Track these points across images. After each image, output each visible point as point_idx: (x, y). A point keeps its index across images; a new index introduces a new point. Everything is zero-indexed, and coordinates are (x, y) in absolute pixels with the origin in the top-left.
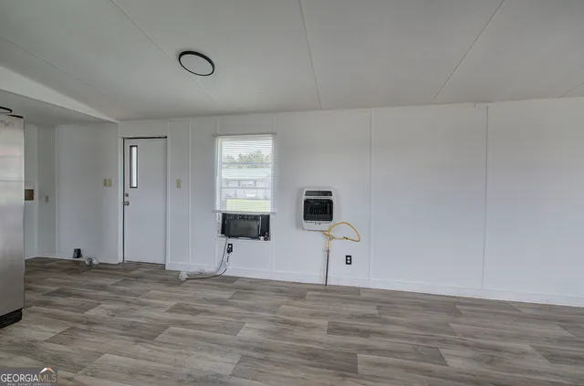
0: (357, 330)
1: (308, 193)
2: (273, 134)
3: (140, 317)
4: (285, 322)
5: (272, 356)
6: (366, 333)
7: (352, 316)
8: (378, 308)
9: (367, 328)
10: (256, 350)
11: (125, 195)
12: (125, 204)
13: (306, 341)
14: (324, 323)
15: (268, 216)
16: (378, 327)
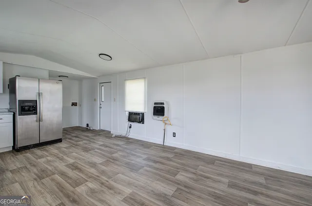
0: (249, 190)
1: (155, 104)
2: (145, 78)
3: (132, 160)
4: (201, 176)
5: (193, 192)
6: (255, 193)
7: (245, 181)
8: (266, 179)
9: (255, 190)
10: (185, 187)
11: (100, 104)
12: (100, 108)
13: (214, 188)
14: (226, 180)
15: (143, 113)
16: (264, 191)
